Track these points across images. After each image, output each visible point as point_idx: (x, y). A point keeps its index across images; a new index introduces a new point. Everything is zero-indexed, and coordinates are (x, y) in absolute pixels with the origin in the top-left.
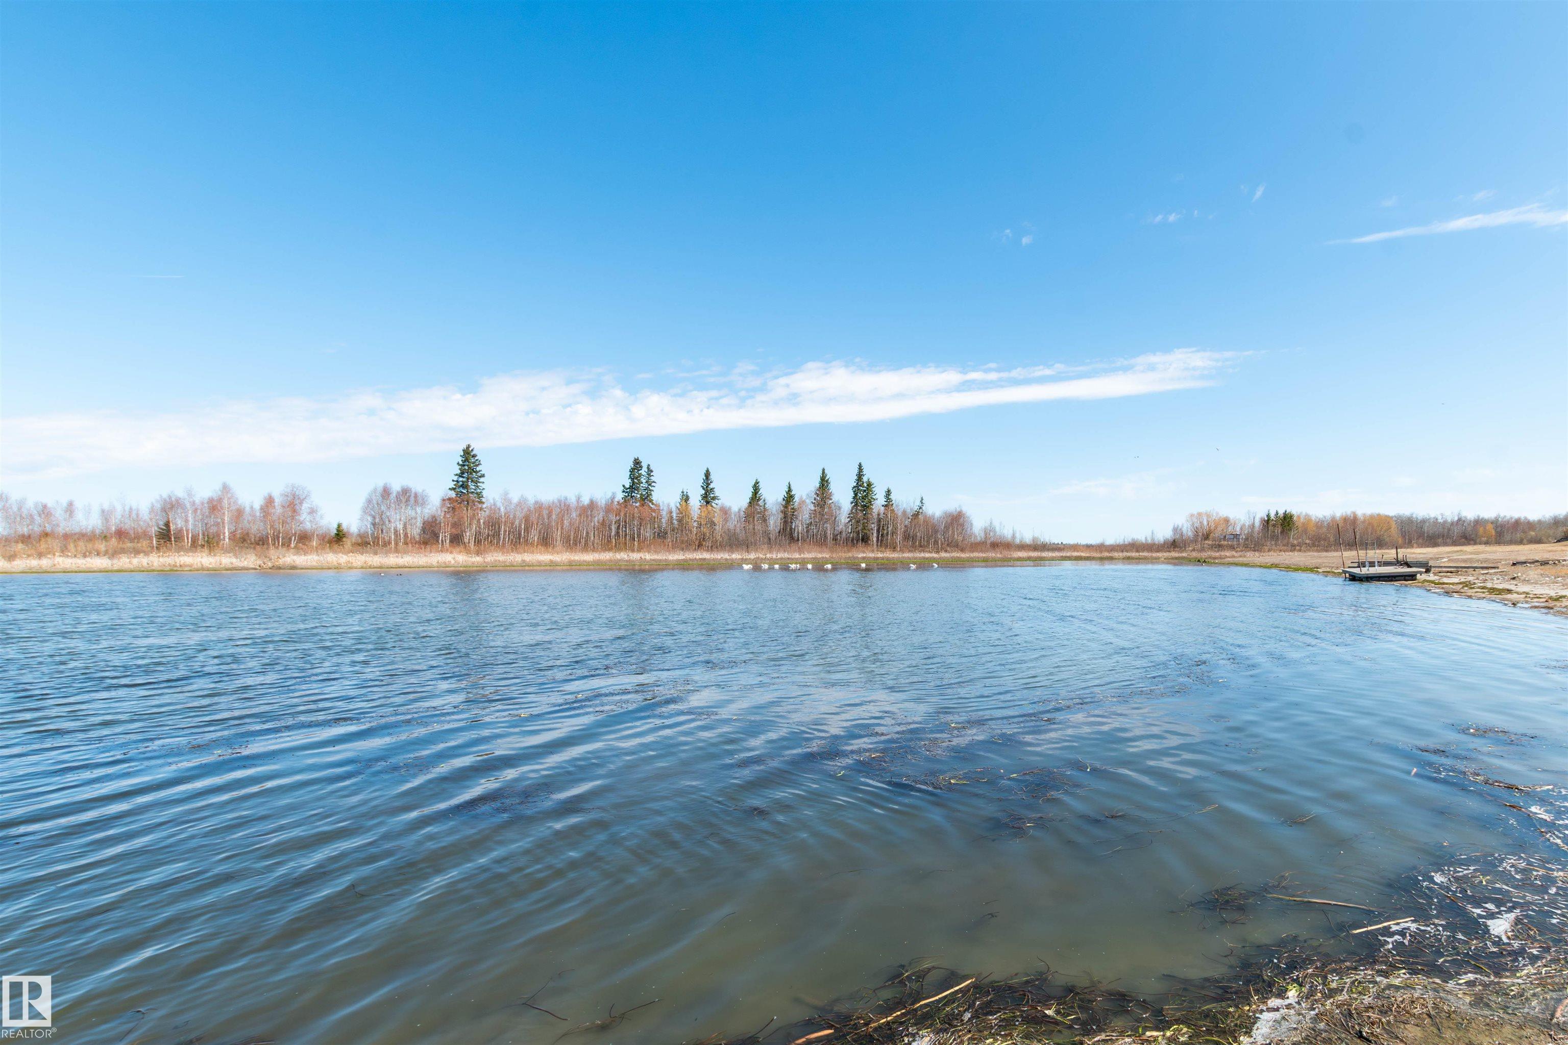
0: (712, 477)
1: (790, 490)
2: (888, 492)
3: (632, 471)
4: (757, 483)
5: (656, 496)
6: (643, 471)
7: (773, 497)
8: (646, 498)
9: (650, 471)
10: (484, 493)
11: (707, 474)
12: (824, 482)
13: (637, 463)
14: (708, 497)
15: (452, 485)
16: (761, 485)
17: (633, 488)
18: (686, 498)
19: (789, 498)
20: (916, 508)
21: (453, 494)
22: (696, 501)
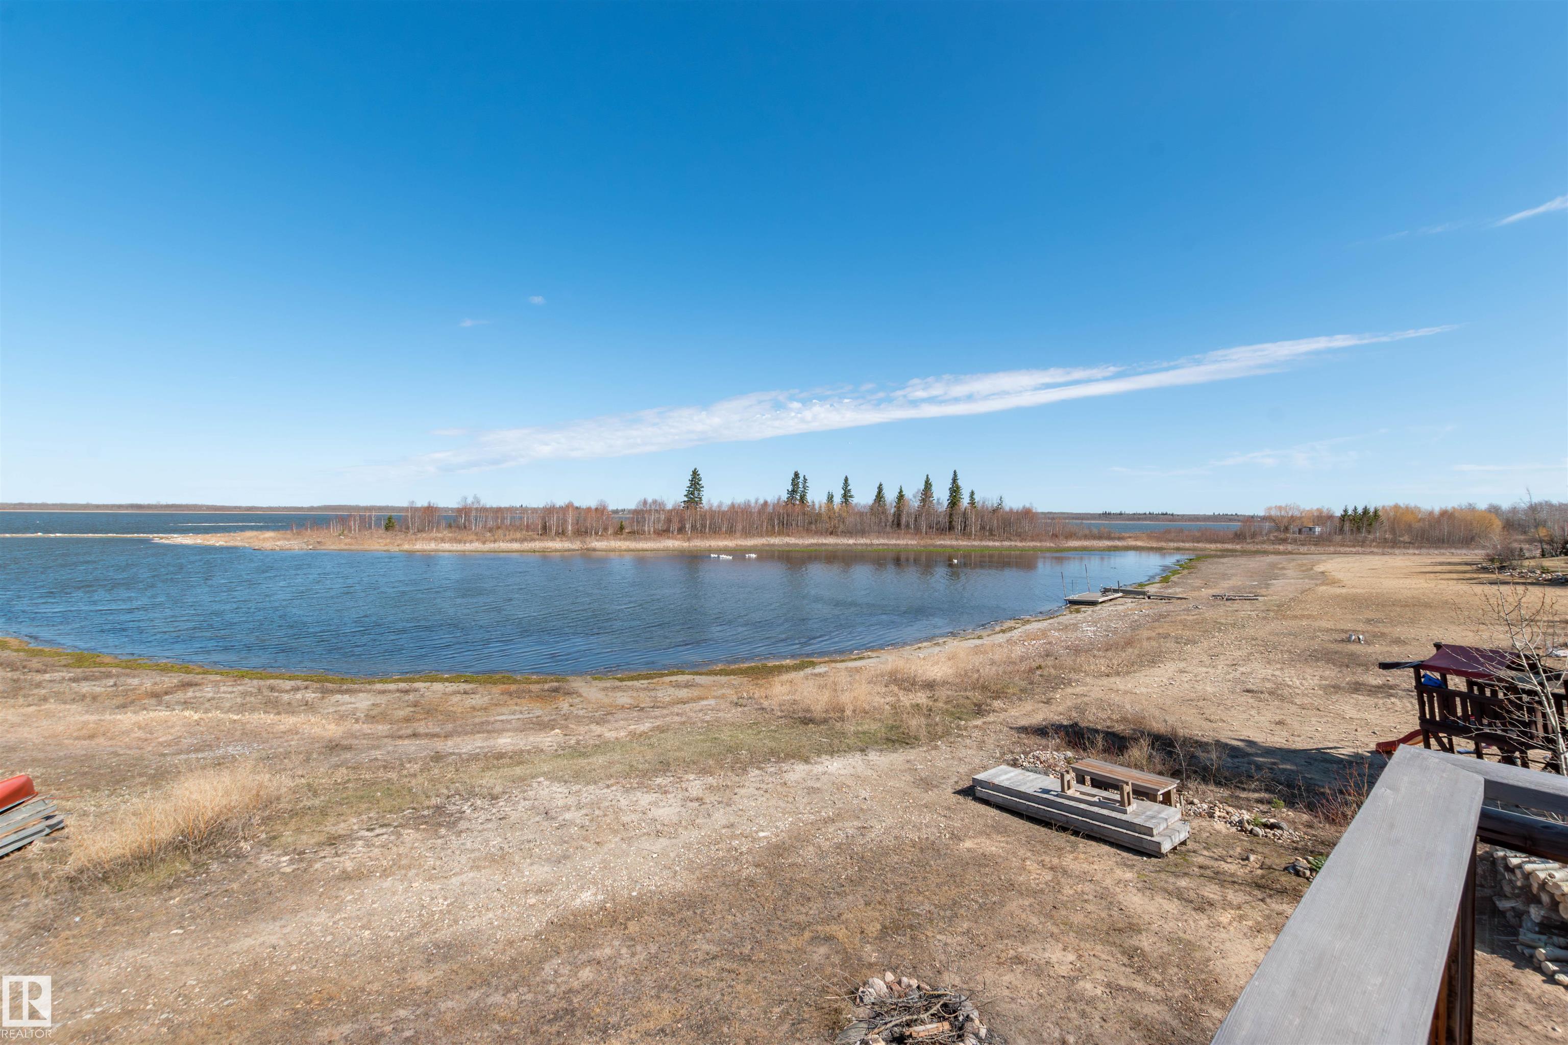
0: (850, 482)
1: (901, 491)
2: (972, 493)
3: (793, 480)
4: (881, 485)
5: (809, 497)
6: (801, 480)
7: (890, 496)
8: (803, 498)
9: (805, 480)
10: (703, 498)
11: (846, 480)
12: (928, 485)
13: (796, 475)
14: (846, 495)
15: (686, 493)
16: (884, 487)
17: (794, 491)
18: (830, 498)
19: (901, 496)
20: (995, 505)
21: (686, 499)
22: (838, 499)
